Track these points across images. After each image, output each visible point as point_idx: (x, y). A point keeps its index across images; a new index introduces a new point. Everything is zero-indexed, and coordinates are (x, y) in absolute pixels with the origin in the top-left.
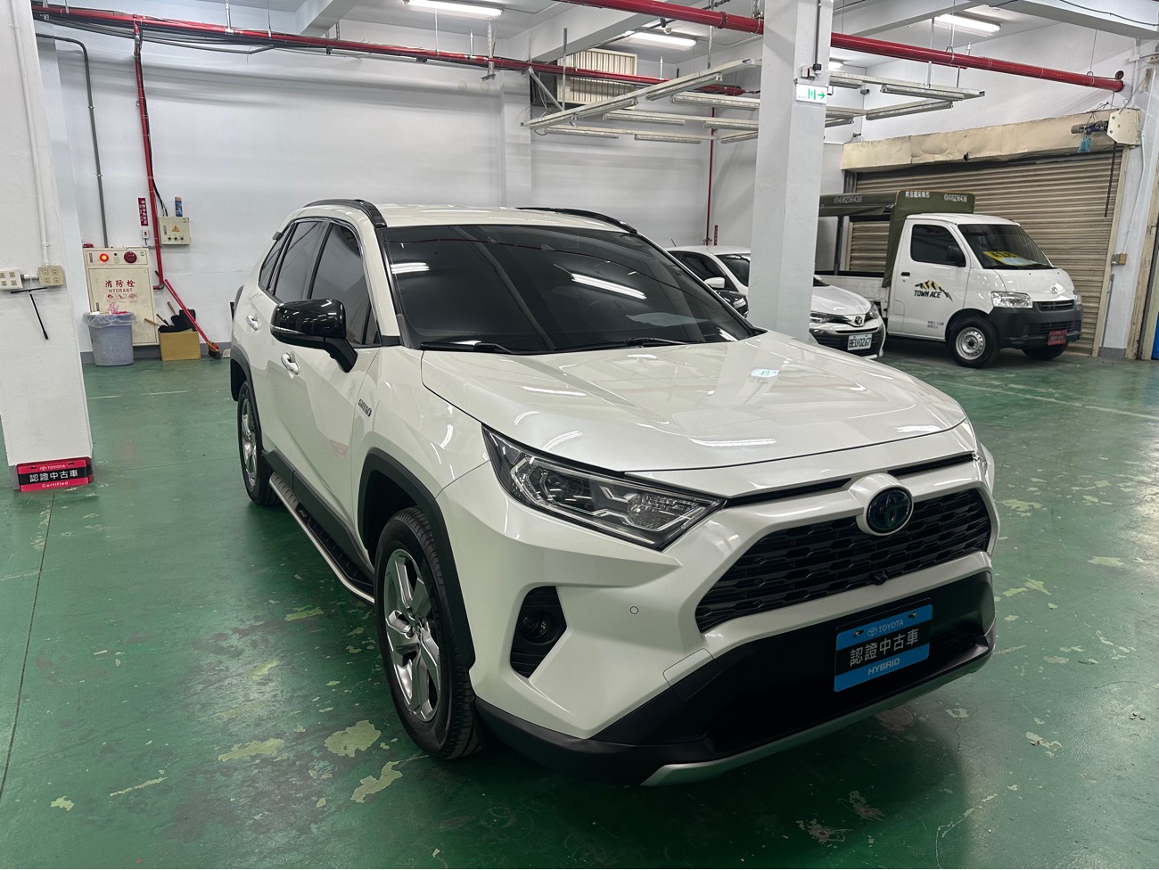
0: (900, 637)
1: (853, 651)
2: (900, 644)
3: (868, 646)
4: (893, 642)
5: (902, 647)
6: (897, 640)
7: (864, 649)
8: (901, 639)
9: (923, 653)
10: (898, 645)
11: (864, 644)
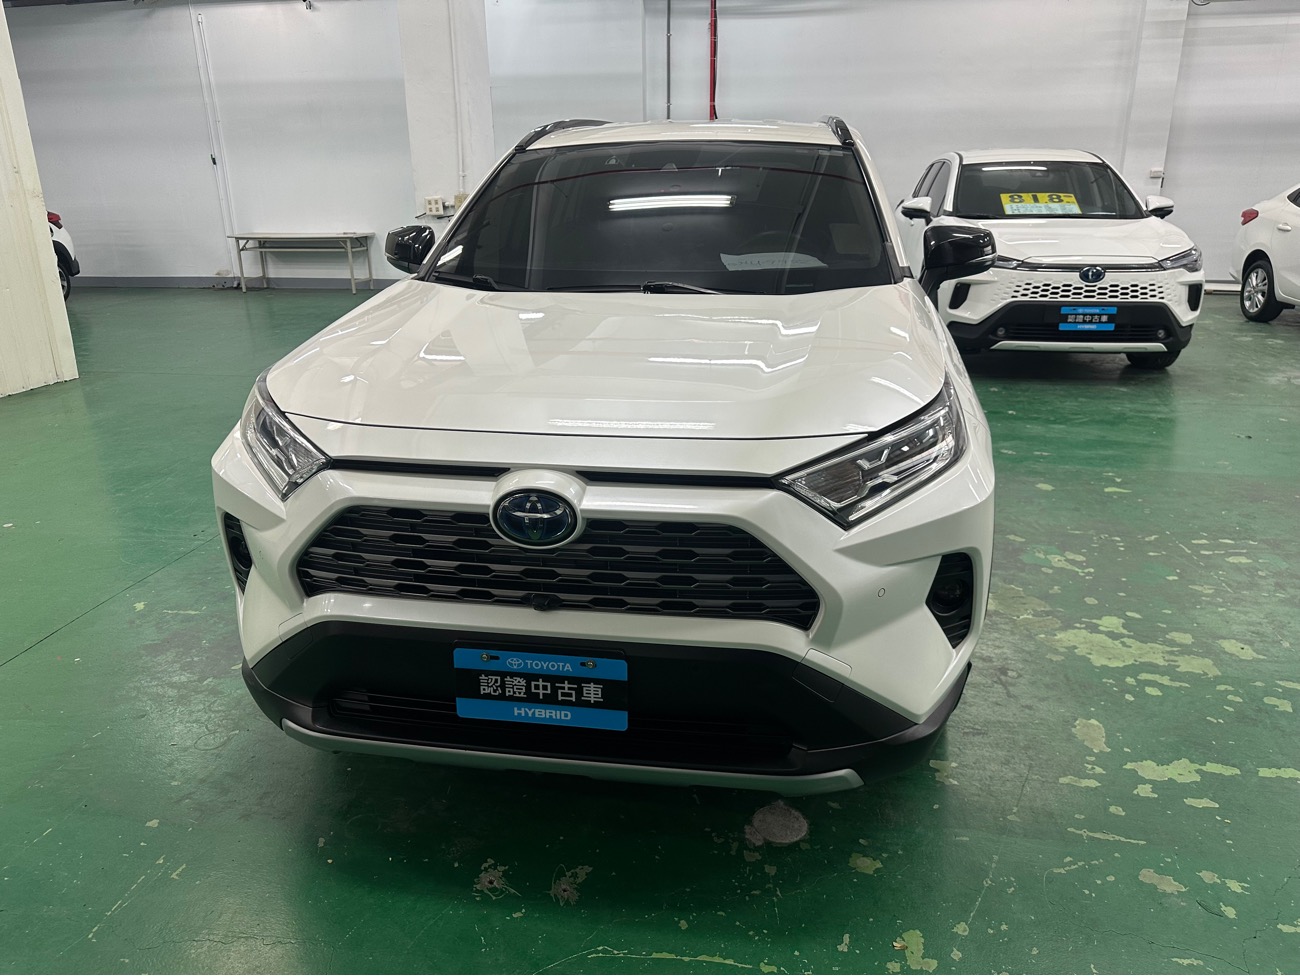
0: (566, 685)
1: (483, 677)
2: (570, 695)
3: (508, 678)
4: (555, 690)
5: (573, 699)
6: (563, 688)
7: (503, 682)
8: (569, 689)
9: (617, 721)
10: (563, 694)
11: (503, 675)
